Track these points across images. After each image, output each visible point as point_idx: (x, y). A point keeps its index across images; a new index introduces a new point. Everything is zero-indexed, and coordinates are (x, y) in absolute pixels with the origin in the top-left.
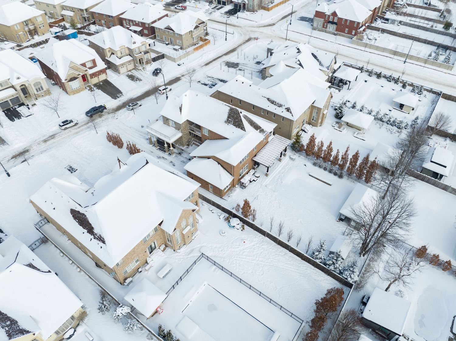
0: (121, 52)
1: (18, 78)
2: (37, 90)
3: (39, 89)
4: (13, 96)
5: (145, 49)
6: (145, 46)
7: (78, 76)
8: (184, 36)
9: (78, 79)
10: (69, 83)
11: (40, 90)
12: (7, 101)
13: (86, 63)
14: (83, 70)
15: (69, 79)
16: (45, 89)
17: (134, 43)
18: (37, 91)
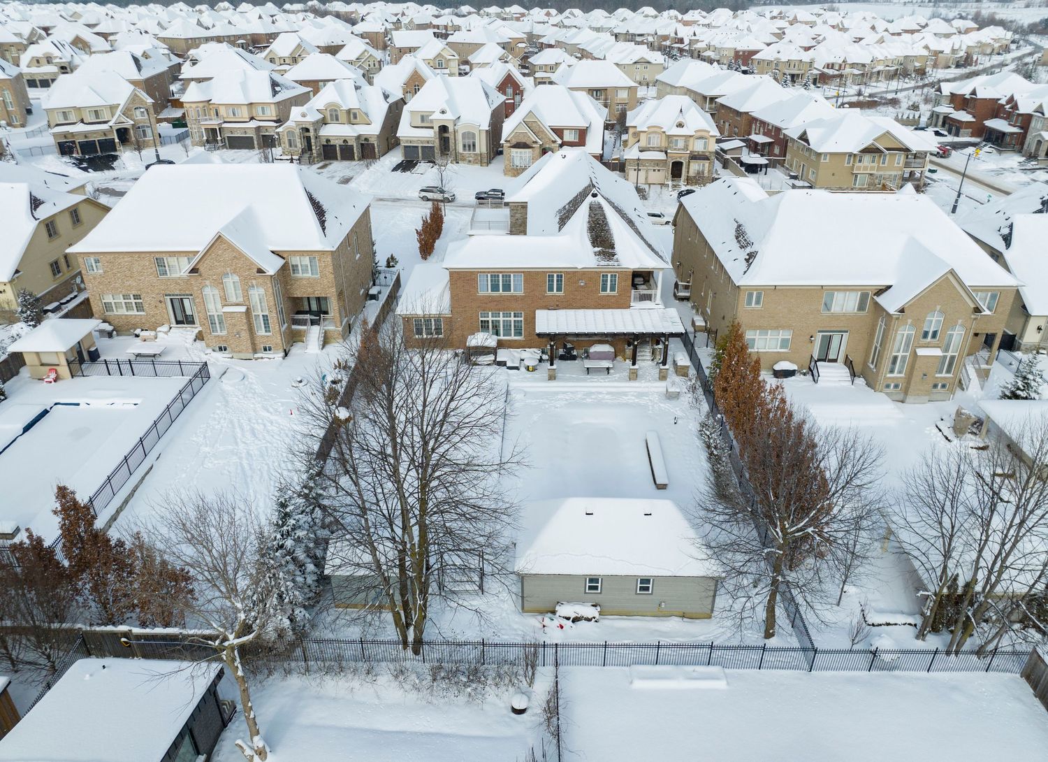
0: (650, 138)
1: (443, 112)
2: (464, 146)
3: (469, 146)
4: (428, 142)
5: (703, 150)
6: (705, 143)
7: (534, 146)
8: (827, 161)
9: (530, 150)
10: (513, 150)
11: (469, 150)
12: (417, 147)
13: (565, 131)
14: (550, 139)
15: (514, 142)
16: (477, 151)
17: (680, 125)
18: (464, 150)
